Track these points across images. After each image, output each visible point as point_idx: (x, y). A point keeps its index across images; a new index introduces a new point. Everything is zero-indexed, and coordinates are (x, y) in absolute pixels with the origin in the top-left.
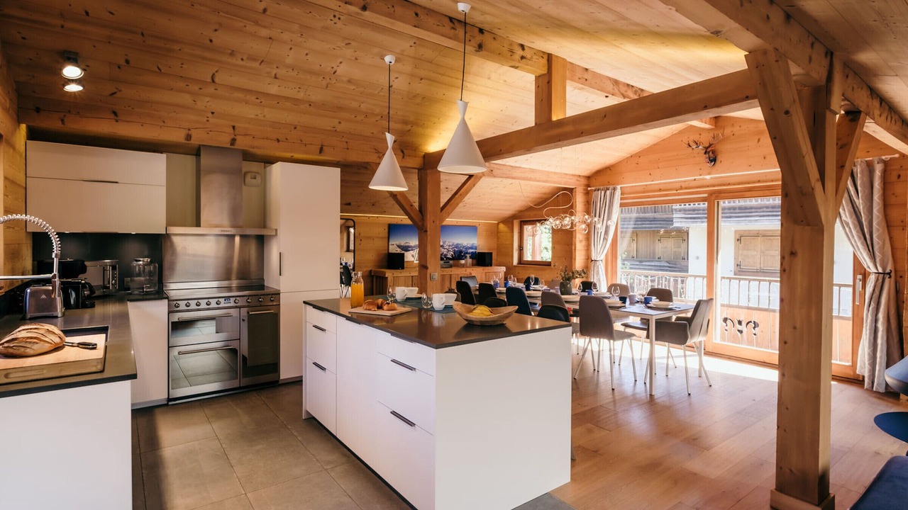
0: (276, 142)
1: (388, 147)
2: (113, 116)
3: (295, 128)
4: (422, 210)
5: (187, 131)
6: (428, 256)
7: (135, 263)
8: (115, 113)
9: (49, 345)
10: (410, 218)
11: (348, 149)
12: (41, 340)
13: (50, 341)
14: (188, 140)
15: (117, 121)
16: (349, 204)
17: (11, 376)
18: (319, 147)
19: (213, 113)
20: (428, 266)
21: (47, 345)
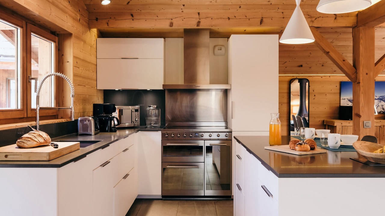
0: (228, 19)
1: (296, 5)
2: (131, 17)
3: (240, 7)
4: (355, 66)
5: (170, 21)
6: (361, 105)
7: (148, 108)
8: (132, 15)
9: (36, 143)
10: (347, 75)
11: (283, 18)
12: (32, 140)
13: (38, 141)
14: (171, 27)
15: (133, 20)
16: (302, 66)
17: (9, 157)
18: (260, 19)
19: (184, 5)
20: (361, 114)
21: (35, 143)
